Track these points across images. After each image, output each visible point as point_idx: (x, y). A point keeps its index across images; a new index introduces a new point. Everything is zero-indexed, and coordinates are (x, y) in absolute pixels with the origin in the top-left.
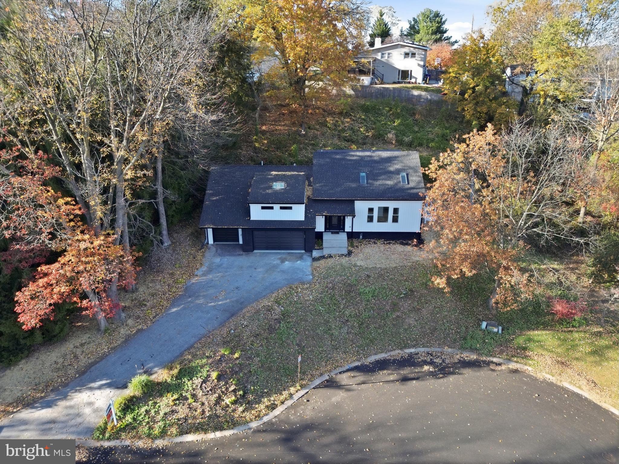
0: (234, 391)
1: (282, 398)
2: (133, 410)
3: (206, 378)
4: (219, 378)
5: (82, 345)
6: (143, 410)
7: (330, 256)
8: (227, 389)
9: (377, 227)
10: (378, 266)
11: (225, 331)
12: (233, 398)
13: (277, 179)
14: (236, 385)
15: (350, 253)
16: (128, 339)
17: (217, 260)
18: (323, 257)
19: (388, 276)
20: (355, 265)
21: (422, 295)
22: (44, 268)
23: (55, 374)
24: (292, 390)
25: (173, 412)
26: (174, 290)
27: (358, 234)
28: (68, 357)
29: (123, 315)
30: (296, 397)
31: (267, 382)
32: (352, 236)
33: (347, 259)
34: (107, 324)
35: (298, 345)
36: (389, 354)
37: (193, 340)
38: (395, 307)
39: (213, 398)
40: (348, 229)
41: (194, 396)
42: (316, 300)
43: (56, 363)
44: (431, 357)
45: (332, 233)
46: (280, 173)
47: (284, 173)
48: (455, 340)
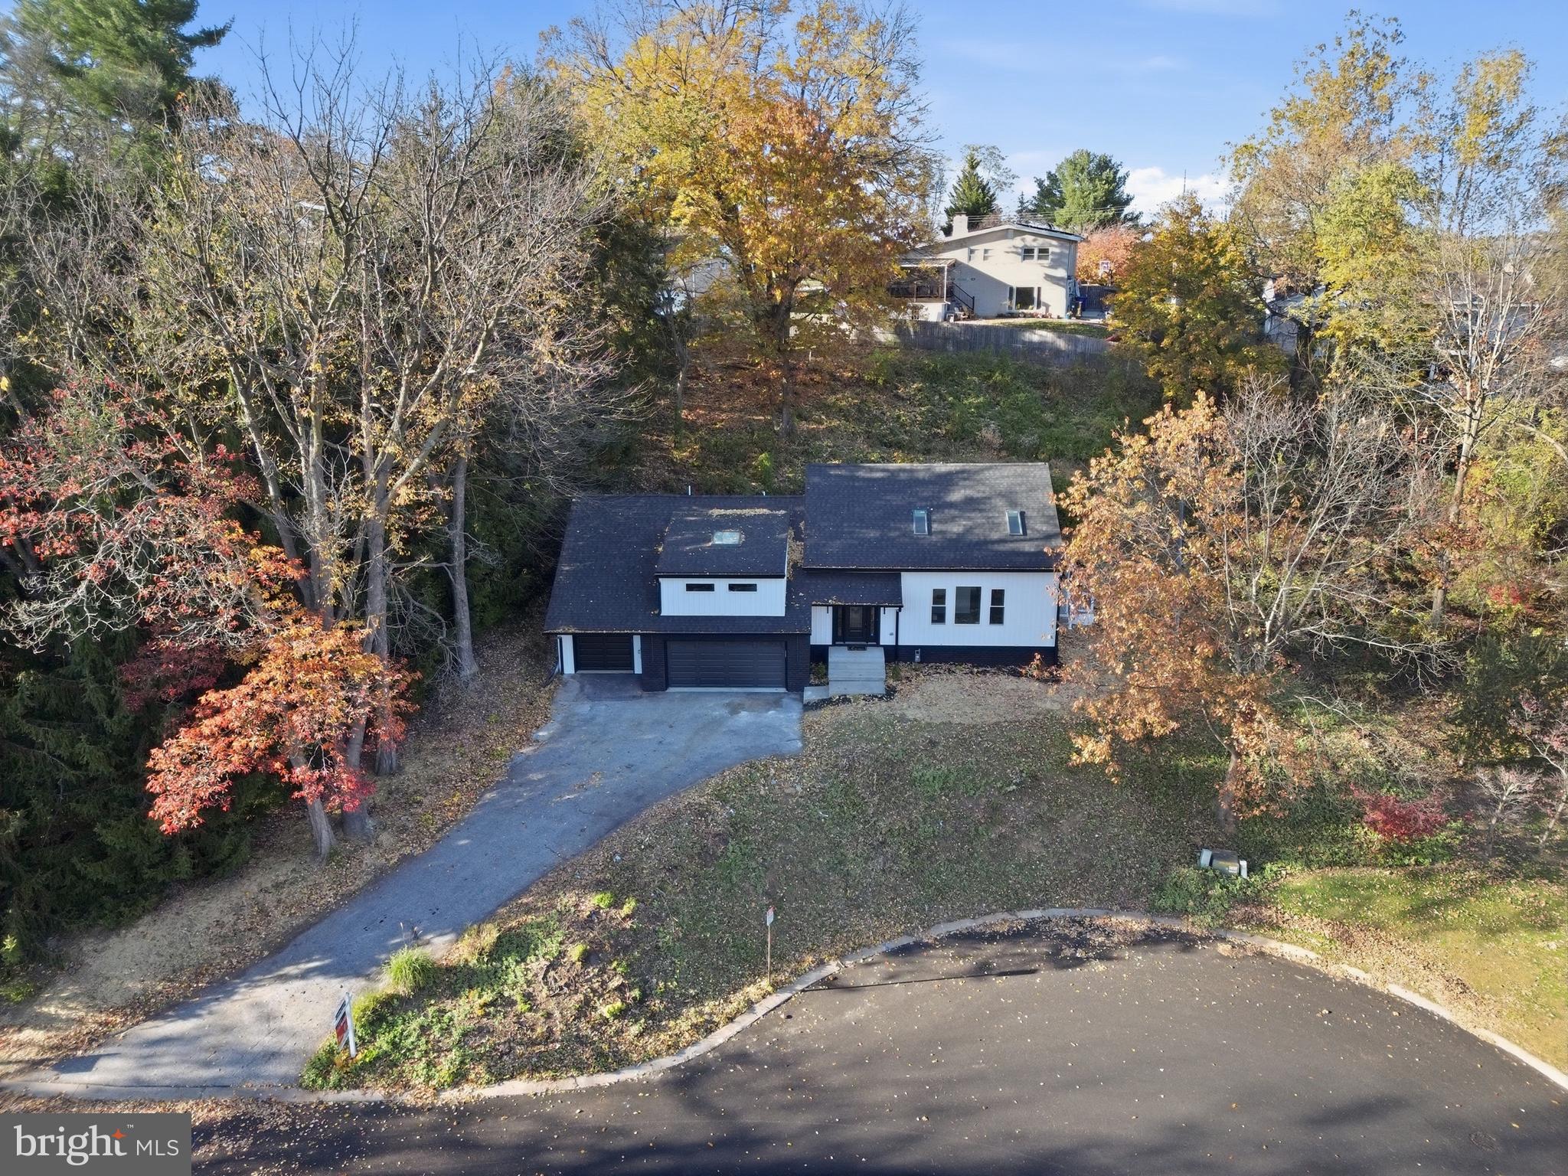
0: (620, 989)
1: (729, 1009)
2: (392, 1025)
3: (557, 958)
4: (586, 958)
5: (278, 886)
6: (415, 1025)
7: (845, 700)
8: (603, 983)
9: (953, 634)
10: (956, 720)
11: (600, 856)
12: (618, 1004)
13: (723, 524)
14: (625, 976)
15: (890, 693)
16: (380, 877)
17: (585, 708)
18: (828, 702)
19: (978, 744)
20: (902, 719)
21: (1058, 788)
22: (212, 697)
23: (217, 949)
24: (752, 991)
25: (481, 1031)
26: (485, 770)
27: (911, 650)
28: (246, 912)
29: (370, 823)
30: (761, 1010)
31: (696, 972)
32: (896, 655)
33: (884, 704)
34: (334, 841)
35: (766, 893)
36: (980, 921)
37: (528, 876)
38: (995, 812)
39: (573, 1002)
40: (886, 638)
41: (528, 997)
42: (809, 794)
43: (219, 924)
44: (1081, 929)
45: (850, 648)
46: (729, 512)
47: (739, 512)
48: (1137, 890)
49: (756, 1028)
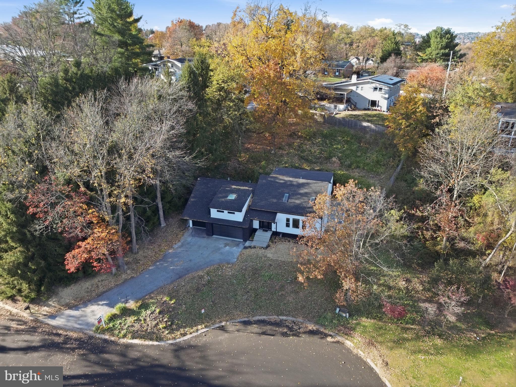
0: (166, 321)
1: (192, 331)
2: (115, 321)
3: (154, 311)
4: (160, 313)
5: (102, 281)
6: (119, 322)
7: (255, 247)
8: (163, 320)
9: (291, 230)
11: (172, 286)
12: (164, 325)
13: (232, 192)
14: (168, 318)
16: (126, 281)
18: (250, 247)
23: (86, 294)
24: (200, 327)
25: (132, 326)
26: (157, 255)
27: (280, 233)
28: (94, 286)
29: (126, 267)
30: (199, 332)
31: (187, 320)
32: (276, 234)
34: (116, 271)
35: (212, 301)
36: (268, 317)
37: (155, 288)
39: (154, 323)
40: (273, 229)
41: (145, 320)
42: (233, 275)
43: (88, 288)
45: (264, 231)
46: (237, 187)
47: (239, 187)
49: (196, 337)
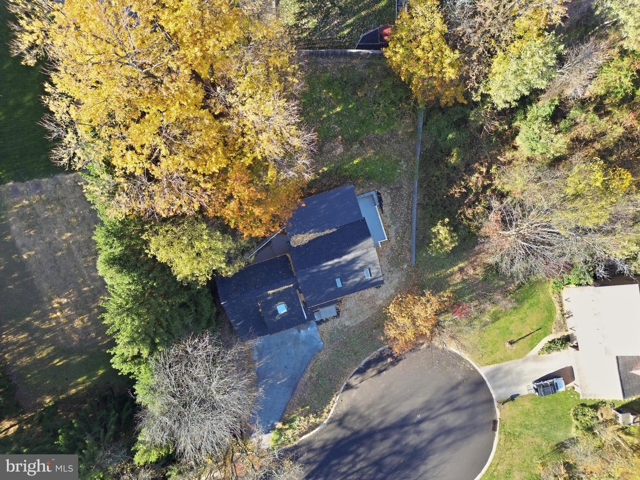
1: (331, 405)
3: (300, 419)
4: (305, 417)
7: (327, 320)
12: (313, 418)
13: (276, 299)
15: (338, 313)
18: (322, 321)
24: (333, 399)
30: (336, 401)
31: (323, 403)
33: (338, 320)
36: (370, 356)
37: (283, 406)
39: (306, 422)
41: (298, 426)
46: (275, 291)
47: (278, 290)
49: (337, 406)
